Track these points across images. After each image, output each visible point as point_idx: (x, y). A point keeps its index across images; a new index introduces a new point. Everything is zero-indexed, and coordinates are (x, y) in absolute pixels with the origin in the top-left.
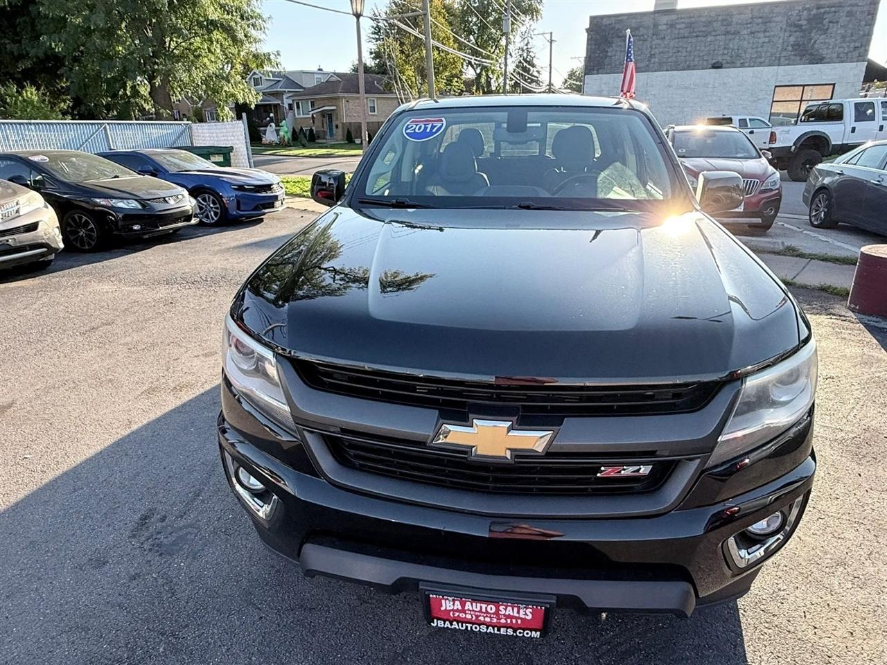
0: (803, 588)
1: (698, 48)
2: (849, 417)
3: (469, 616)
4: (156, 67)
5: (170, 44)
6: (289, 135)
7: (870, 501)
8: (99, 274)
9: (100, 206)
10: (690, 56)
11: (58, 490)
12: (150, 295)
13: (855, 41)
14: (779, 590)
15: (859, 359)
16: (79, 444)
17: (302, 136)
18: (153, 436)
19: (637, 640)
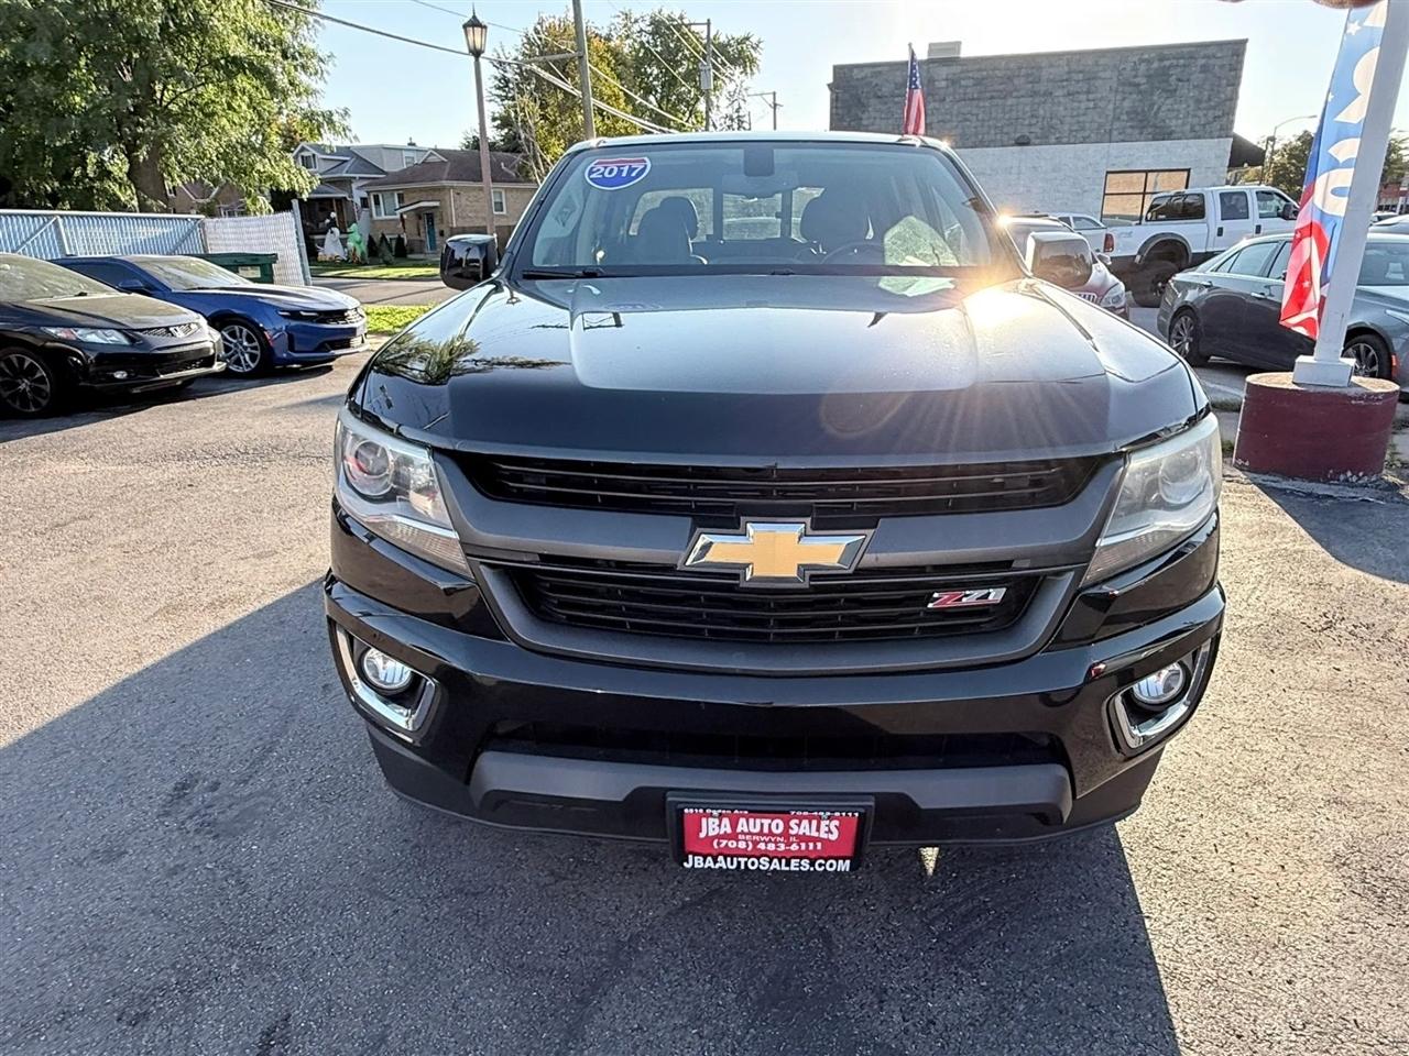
0: (1210, 815)
1: (993, 115)
2: (1250, 601)
3: (742, 845)
4: (140, 130)
5: (163, 95)
6: (364, 247)
7: (1290, 703)
8: (58, 448)
9: (55, 341)
10: (982, 126)
11: (25, 758)
12: (152, 476)
13: (1214, 108)
14: (1177, 820)
15: (1256, 528)
16: (54, 690)
17: (384, 248)
18: (182, 673)
19: (982, 898)
